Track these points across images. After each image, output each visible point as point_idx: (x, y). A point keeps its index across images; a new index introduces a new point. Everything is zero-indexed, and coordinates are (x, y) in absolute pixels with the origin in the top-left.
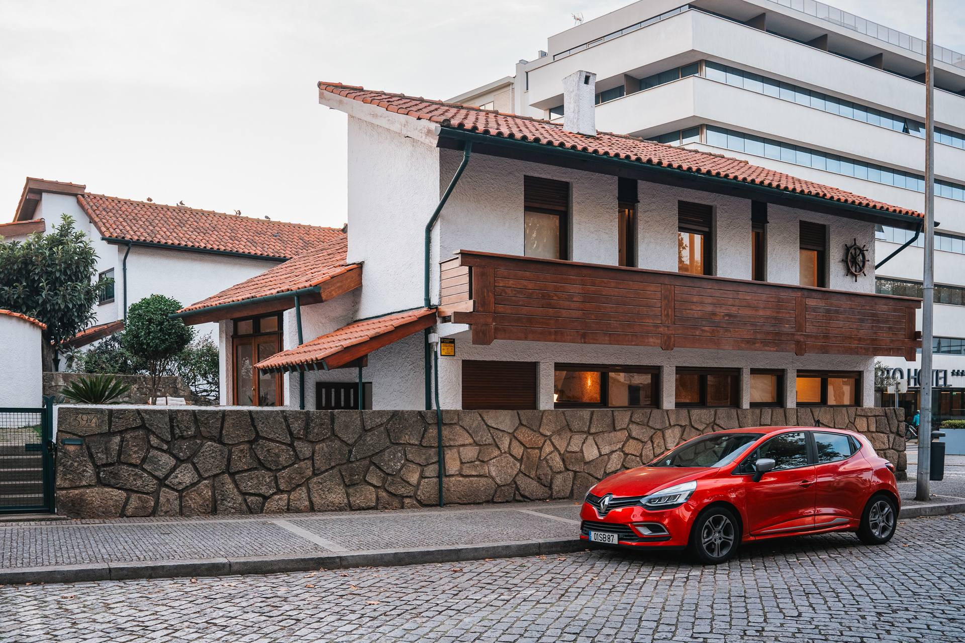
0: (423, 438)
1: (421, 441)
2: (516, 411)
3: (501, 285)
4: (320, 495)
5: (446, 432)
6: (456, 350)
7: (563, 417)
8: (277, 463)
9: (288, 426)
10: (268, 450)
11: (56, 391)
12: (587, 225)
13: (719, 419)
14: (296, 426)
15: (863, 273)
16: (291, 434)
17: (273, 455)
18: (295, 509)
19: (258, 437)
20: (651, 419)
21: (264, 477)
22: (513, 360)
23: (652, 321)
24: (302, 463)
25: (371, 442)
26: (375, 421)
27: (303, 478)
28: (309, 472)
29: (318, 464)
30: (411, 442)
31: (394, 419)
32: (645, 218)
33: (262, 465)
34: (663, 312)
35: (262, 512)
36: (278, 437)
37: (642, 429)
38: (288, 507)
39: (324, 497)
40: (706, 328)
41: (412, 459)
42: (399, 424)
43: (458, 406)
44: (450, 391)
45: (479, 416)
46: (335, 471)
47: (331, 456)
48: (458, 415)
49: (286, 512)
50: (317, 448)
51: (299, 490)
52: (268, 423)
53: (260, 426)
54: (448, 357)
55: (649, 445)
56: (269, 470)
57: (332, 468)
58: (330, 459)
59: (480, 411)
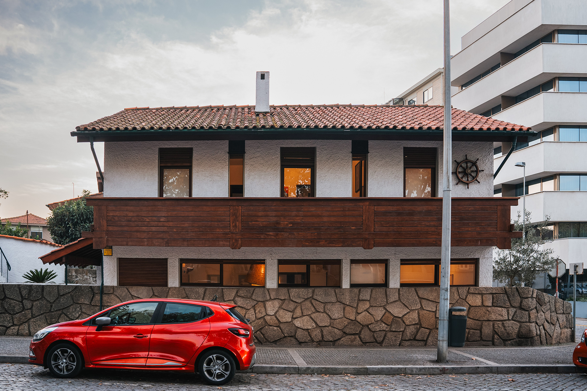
0: (92, 300)
1: (91, 302)
2: (151, 287)
3: (111, 215)
4: (34, 328)
5: (105, 298)
6: (113, 252)
7: (184, 292)
8: (13, 310)
9: (20, 293)
10: (10, 304)
11: (72, 278)
12: (203, 173)
13: (316, 295)
14: (24, 292)
15: (476, 180)
16: (22, 296)
17: (12, 306)
18: (21, 334)
19: (5, 297)
20: (254, 294)
21: (7, 317)
22: (149, 258)
23: (221, 231)
24: (27, 311)
25: (63, 302)
26: (65, 291)
27: (26, 318)
28: (30, 316)
29: (34, 312)
30: (85, 303)
31: (76, 290)
32: (251, 163)
33: (6, 311)
34: (231, 224)
35: (4, 335)
36: (15, 298)
37: (246, 301)
38: (18, 333)
39: (36, 329)
40: (271, 233)
41: (86, 312)
42: (79, 293)
43: (115, 284)
44: (109, 275)
45: (126, 290)
46: (43, 316)
47: (41, 308)
48: (113, 288)
49: (16, 335)
50: (34, 304)
51: (24, 325)
52: (11, 290)
53: (7, 292)
54: (108, 257)
55: (252, 311)
56: (10, 314)
57: (42, 314)
58: (40, 310)
59: (128, 287)
